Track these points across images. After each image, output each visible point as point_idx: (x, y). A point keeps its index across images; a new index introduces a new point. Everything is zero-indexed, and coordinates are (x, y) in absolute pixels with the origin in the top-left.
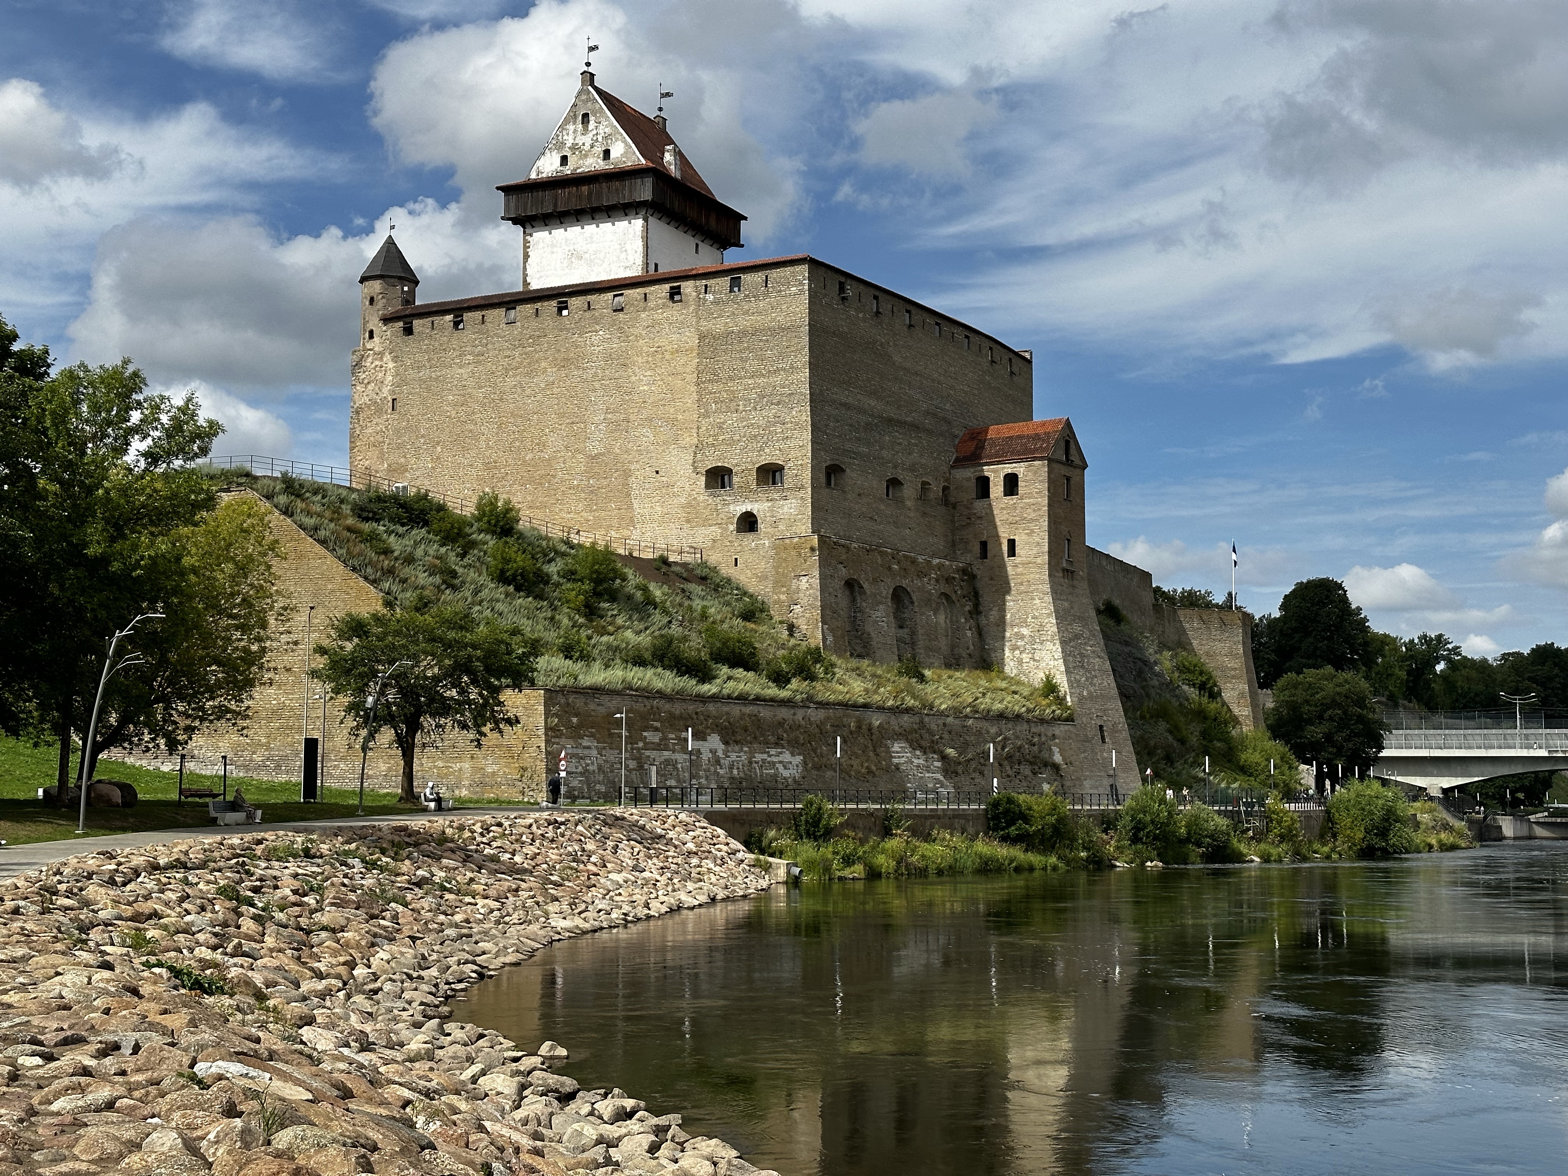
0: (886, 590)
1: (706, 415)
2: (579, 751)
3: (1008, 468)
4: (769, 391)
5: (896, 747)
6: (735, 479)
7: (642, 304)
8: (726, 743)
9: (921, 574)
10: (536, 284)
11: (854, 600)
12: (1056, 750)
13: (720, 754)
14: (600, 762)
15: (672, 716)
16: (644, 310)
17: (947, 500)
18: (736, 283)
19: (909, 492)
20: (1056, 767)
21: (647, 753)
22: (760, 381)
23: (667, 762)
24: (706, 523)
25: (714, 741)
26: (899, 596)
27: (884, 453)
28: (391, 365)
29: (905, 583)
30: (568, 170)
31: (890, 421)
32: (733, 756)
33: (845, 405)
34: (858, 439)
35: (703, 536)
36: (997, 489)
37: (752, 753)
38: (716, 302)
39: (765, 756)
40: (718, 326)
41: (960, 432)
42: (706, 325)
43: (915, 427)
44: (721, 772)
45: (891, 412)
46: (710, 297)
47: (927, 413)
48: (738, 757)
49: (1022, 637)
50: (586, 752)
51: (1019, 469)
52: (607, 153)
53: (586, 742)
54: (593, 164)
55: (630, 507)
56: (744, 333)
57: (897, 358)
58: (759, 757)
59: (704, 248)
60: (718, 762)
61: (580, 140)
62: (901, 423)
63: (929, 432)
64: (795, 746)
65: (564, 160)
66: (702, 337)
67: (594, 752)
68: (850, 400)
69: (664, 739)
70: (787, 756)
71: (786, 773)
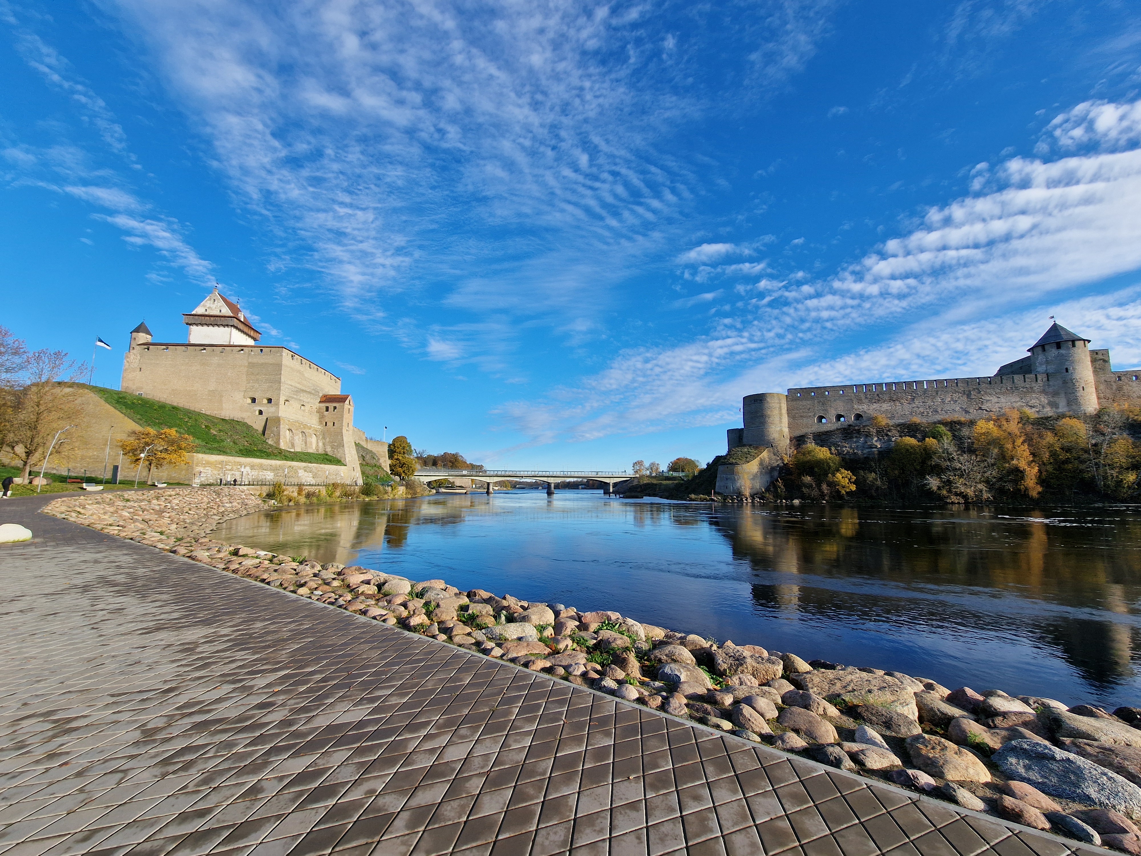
0: (299, 432)
1: (249, 383)
2: (205, 471)
3: (334, 405)
4: (270, 379)
5: (301, 471)
6: (257, 401)
7: (231, 352)
8: (252, 469)
9: (309, 429)
10: (193, 342)
11: (290, 434)
12: (342, 473)
13: (250, 472)
14: (212, 474)
15: (236, 462)
16: (231, 354)
17: (317, 411)
18: (262, 350)
19: (307, 408)
20: (342, 476)
21: (227, 472)
22: (267, 376)
23: (233, 474)
24: (248, 411)
25: (248, 469)
26: (302, 434)
27: (301, 398)
28: (140, 358)
29: (304, 431)
30: (207, 313)
31: (303, 391)
32: (253, 473)
34: (294, 394)
35: (246, 415)
36: (331, 409)
37: (259, 472)
38: (255, 355)
39: (263, 473)
40: (255, 360)
41: (321, 395)
42: (250, 360)
43: (310, 393)
44: (250, 477)
45: (304, 388)
46: (253, 353)
47: (313, 389)
48: (255, 473)
49: (335, 445)
50: (207, 471)
51: (337, 405)
52: (220, 311)
53: (207, 468)
54: (216, 313)
55: (222, 405)
56: (262, 364)
58: (261, 473)
59: (249, 340)
61: (212, 306)
62: (306, 391)
63: (314, 394)
64: (272, 470)
65: (206, 310)
66: (249, 363)
68: (292, 384)
70: (269, 473)
71: (269, 478)
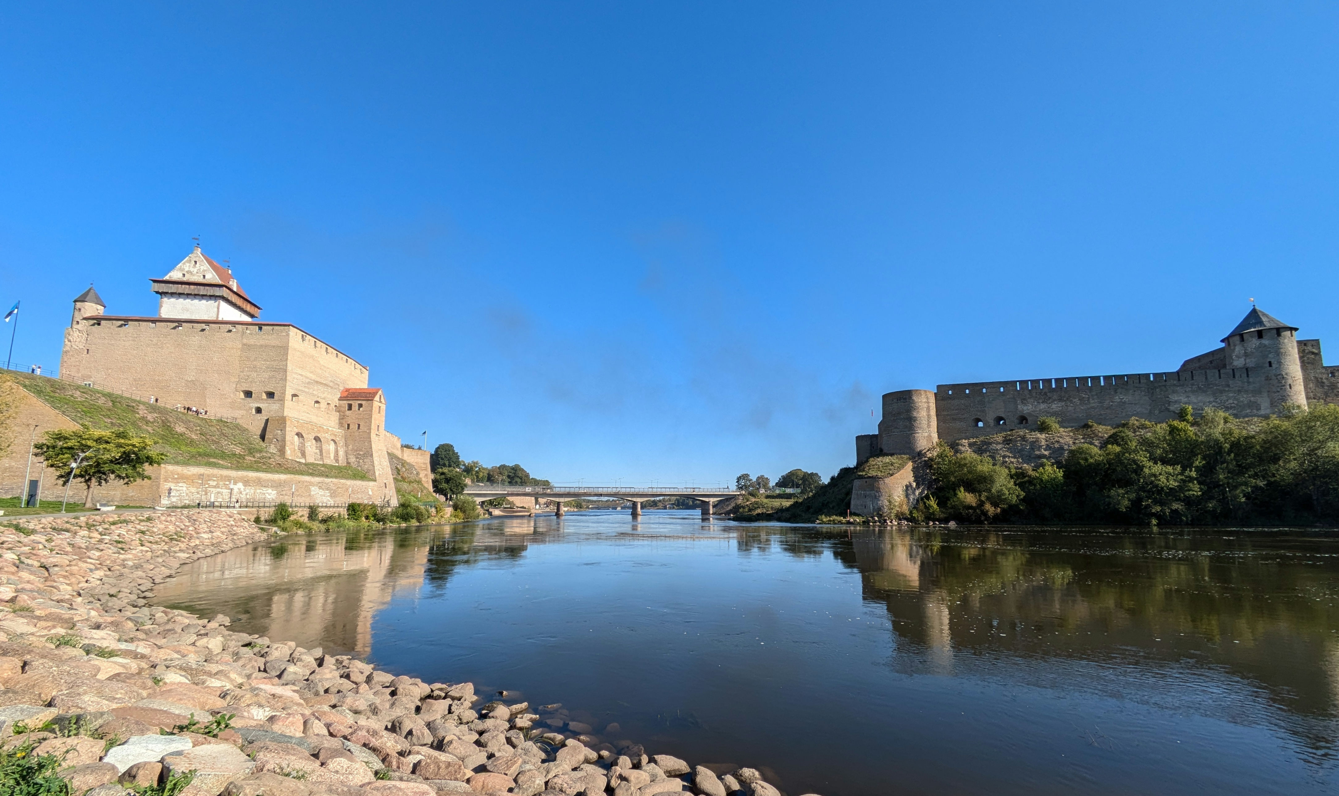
0: (312, 437)
1: (242, 372)
2: (177, 488)
3: (360, 402)
4: (271, 366)
6: (253, 395)
7: (218, 330)
8: (245, 486)
9: (325, 432)
10: (165, 317)
11: (300, 439)
12: (370, 490)
13: (242, 490)
14: (187, 492)
15: (223, 475)
16: (218, 332)
17: (337, 410)
18: (260, 329)
19: (323, 405)
20: (370, 495)
21: (209, 489)
22: (268, 363)
23: (218, 493)
24: (240, 409)
25: (240, 485)
26: (317, 438)
27: (314, 392)
28: (87, 336)
29: (319, 435)
30: (185, 279)
31: (317, 382)
32: (247, 491)
33: (301, 375)
34: (305, 387)
35: (238, 414)
36: (355, 407)
37: (255, 489)
38: (251, 334)
39: (261, 491)
40: (252, 342)
41: (342, 388)
42: (245, 341)
43: (327, 385)
44: (242, 496)
45: (319, 379)
46: (248, 332)
47: (331, 381)
48: (250, 490)
49: (360, 455)
50: (181, 488)
51: (363, 403)
52: (204, 276)
53: (180, 485)
54: (198, 278)
55: (205, 401)
56: (262, 346)
57: (322, 363)
58: (258, 491)
59: (244, 316)
60: (241, 493)
61: (192, 269)
63: (332, 388)
64: (274, 487)
65: (184, 275)
66: (243, 345)
67: (185, 489)
68: (303, 374)
69: (219, 483)
71: (269, 497)
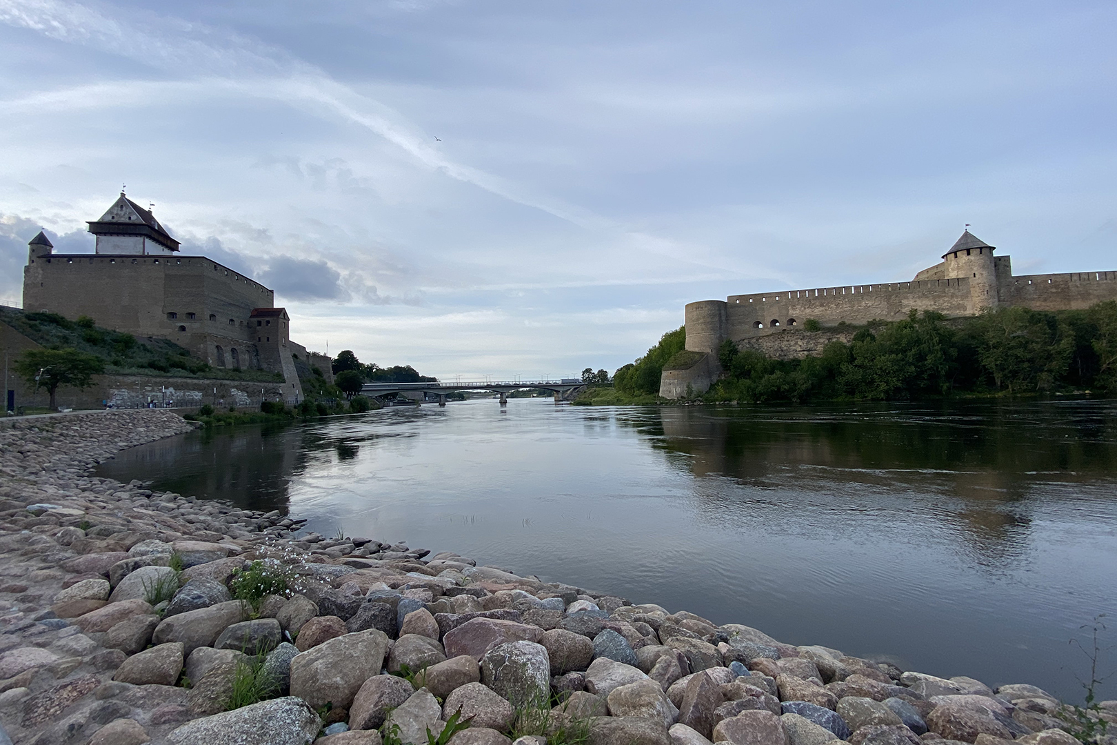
0: (229, 348)
1: (167, 297)
3: (267, 319)
4: (190, 292)
5: (233, 390)
6: (178, 316)
7: (145, 264)
8: (176, 390)
9: (240, 345)
10: (101, 253)
11: (219, 351)
12: (280, 390)
15: (156, 382)
17: (249, 326)
18: (178, 261)
19: (237, 323)
20: (280, 394)
22: (188, 290)
24: (167, 328)
25: (171, 389)
26: (233, 350)
27: (229, 313)
28: (41, 272)
29: (235, 348)
30: (114, 221)
32: (178, 394)
33: (217, 299)
34: (220, 308)
35: (166, 332)
36: (264, 323)
37: (184, 392)
38: (171, 266)
39: (189, 394)
40: (172, 272)
41: (252, 309)
42: (167, 272)
43: (238, 306)
45: (230, 302)
46: (169, 264)
47: (242, 303)
48: (180, 393)
49: (271, 362)
51: (270, 319)
52: (130, 218)
54: (124, 220)
55: (138, 322)
56: (181, 275)
58: (187, 394)
59: (166, 250)
60: (173, 395)
61: (119, 212)
62: (233, 305)
63: (243, 308)
64: (199, 390)
65: (113, 218)
66: (166, 275)
69: (153, 389)
70: (197, 393)
71: (196, 398)
